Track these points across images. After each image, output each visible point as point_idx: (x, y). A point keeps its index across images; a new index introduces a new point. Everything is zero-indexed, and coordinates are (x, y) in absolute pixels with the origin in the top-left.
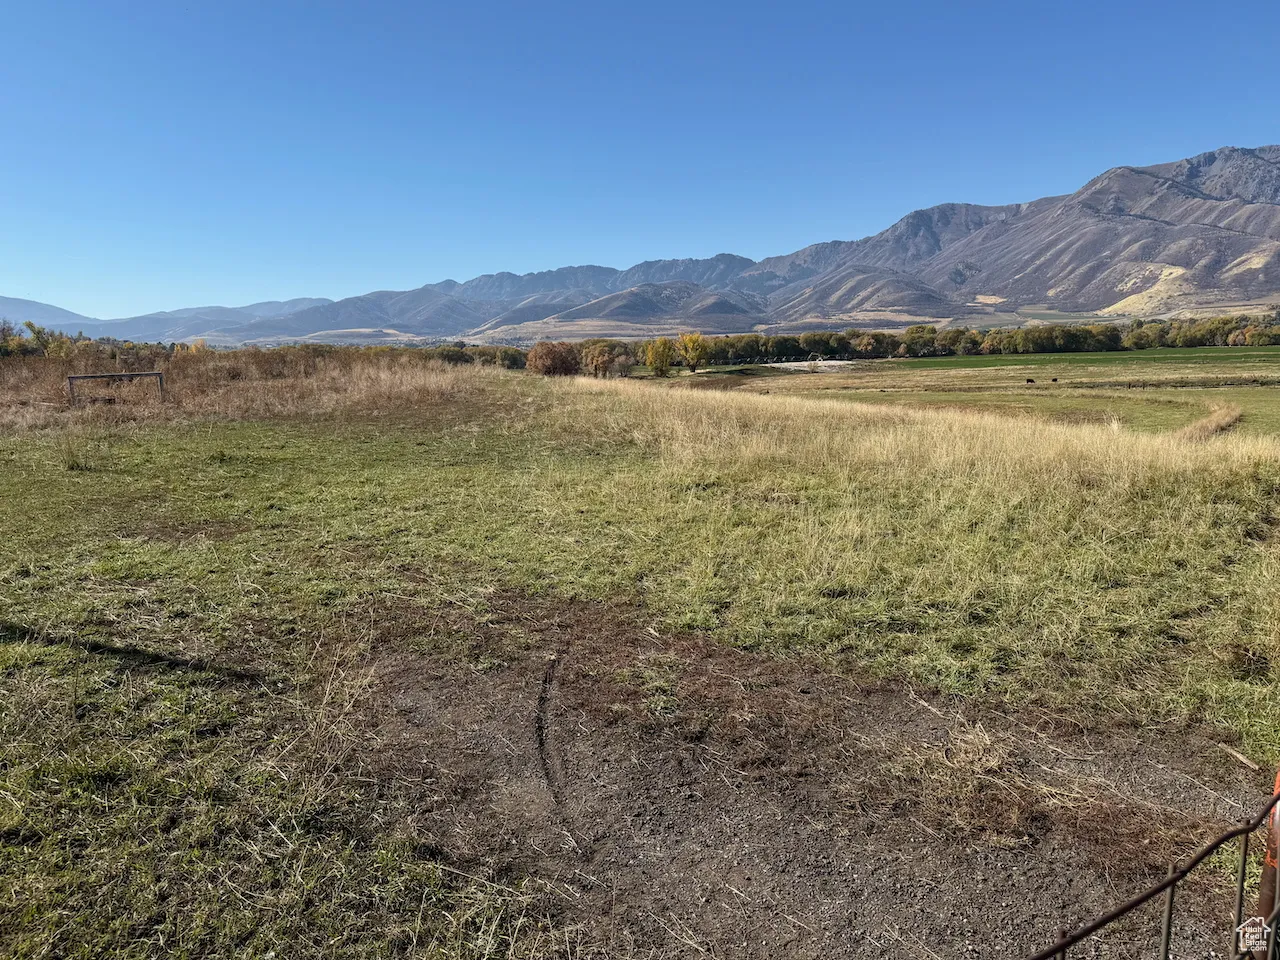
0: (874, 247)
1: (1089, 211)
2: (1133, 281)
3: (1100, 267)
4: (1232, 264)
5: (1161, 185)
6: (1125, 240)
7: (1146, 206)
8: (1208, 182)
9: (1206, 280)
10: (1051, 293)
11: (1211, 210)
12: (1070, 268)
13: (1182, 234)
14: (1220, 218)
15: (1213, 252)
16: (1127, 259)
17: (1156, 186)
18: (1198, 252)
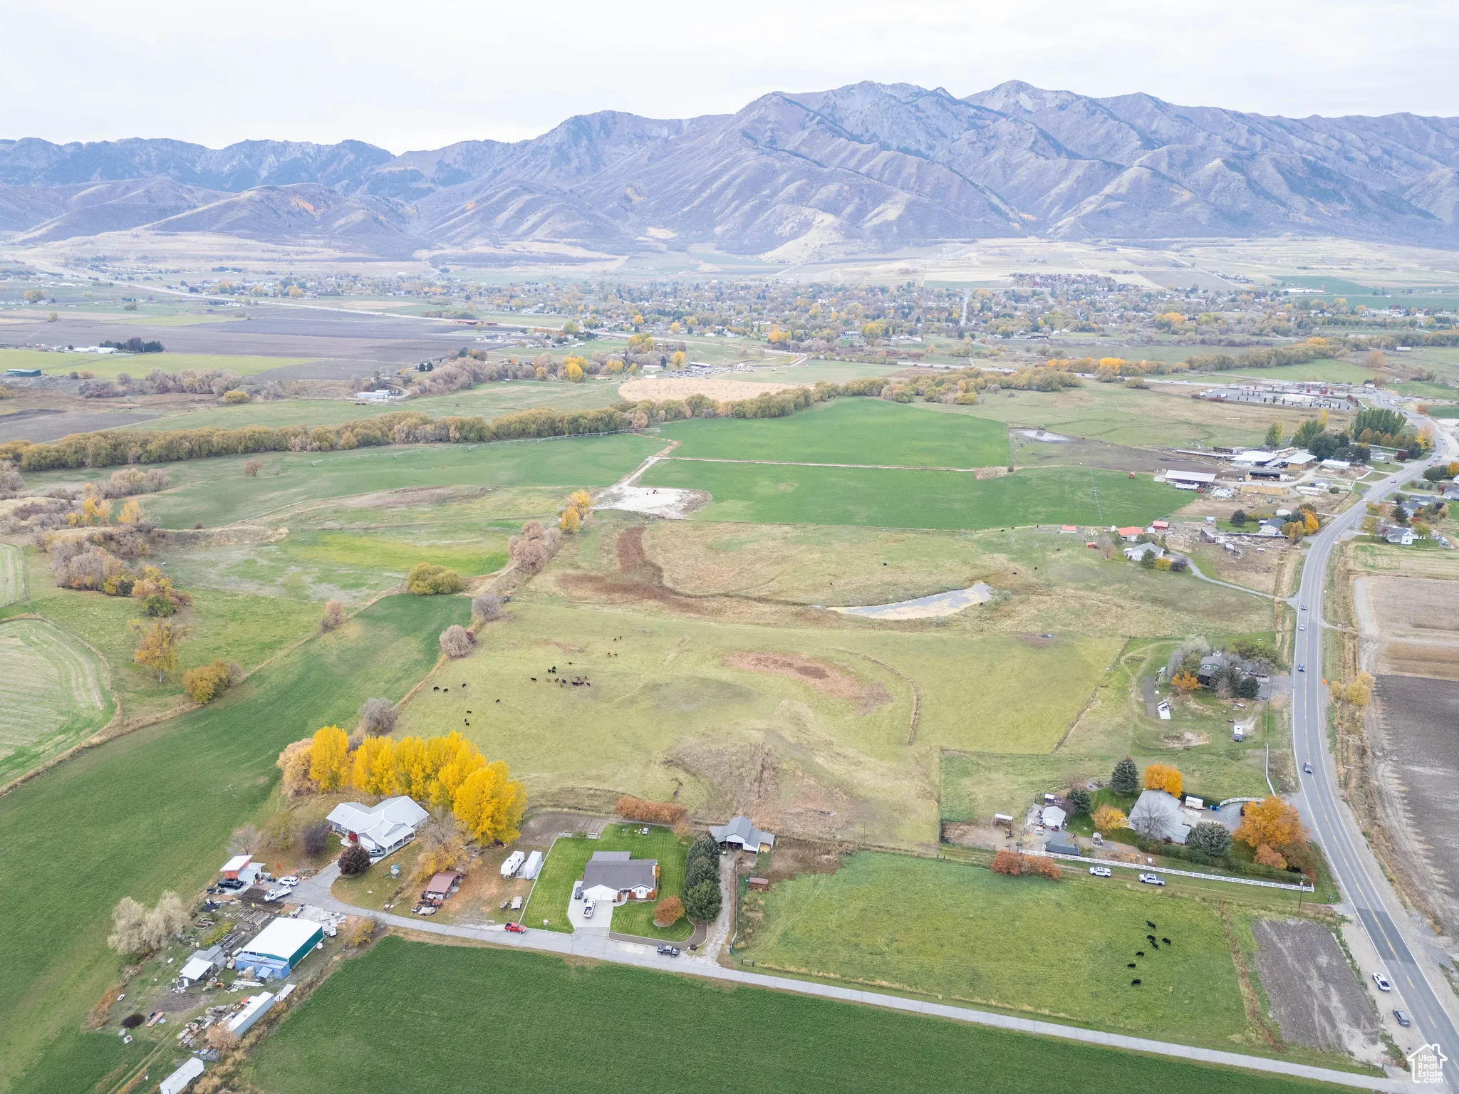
0: (534, 154)
1: (750, 142)
2: (790, 226)
3: (761, 207)
4: (872, 214)
5: (812, 119)
6: (783, 178)
7: (799, 141)
8: (851, 118)
9: (852, 227)
10: (718, 230)
11: (854, 152)
12: (734, 204)
13: (830, 178)
14: (861, 163)
15: (857, 200)
16: (784, 201)
17: (808, 119)
18: (844, 199)
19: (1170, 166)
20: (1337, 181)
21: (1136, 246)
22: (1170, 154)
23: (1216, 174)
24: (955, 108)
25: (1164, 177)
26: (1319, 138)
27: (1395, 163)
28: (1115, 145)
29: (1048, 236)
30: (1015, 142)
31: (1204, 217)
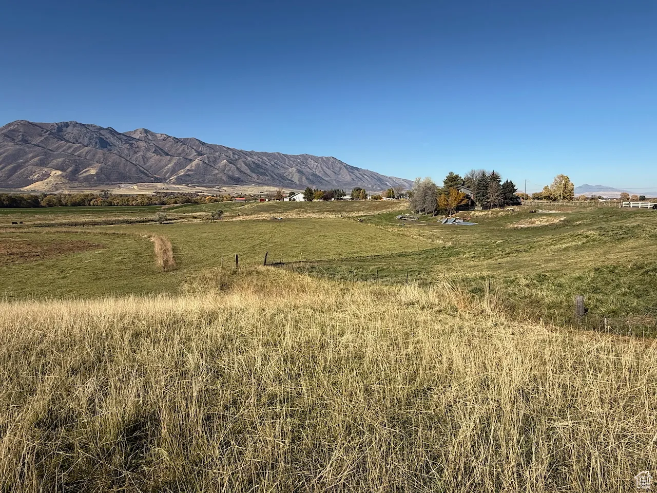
1: (9, 139)
2: (37, 175)
3: (19, 167)
4: (82, 172)
5: (45, 132)
6: (30, 155)
7: (39, 141)
8: (67, 135)
9: (72, 177)
11: (70, 147)
13: (59, 156)
14: (75, 150)
15: (73, 166)
16: (33, 165)
17: (43, 132)
18: (67, 165)
19: (209, 161)
20: (265, 170)
21: (202, 187)
22: (208, 157)
23: (225, 165)
24: (118, 136)
25: (207, 164)
26: (255, 157)
27: (279, 167)
28: (187, 154)
29: (167, 183)
30: (148, 150)
31: (224, 178)
